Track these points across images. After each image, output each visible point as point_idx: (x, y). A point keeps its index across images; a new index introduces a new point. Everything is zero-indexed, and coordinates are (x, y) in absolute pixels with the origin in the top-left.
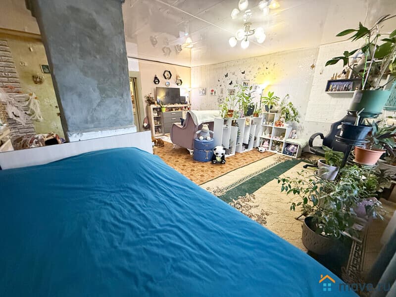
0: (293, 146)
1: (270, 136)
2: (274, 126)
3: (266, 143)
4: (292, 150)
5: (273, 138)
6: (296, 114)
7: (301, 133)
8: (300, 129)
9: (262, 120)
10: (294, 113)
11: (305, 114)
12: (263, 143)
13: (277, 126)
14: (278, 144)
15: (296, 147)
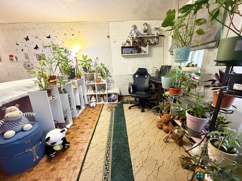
0: (113, 95)
1: (95, 92)
2: (95, 83)
3: (93, 98)
4: (114, 98)
5: (97, 93)
6: (107, 71)
7: (113, 84)
8: (112, 81)
9: (84, 80)
10: (106, 71)
11: (112, 71)
12: (91, 99)
13: (98, 82)
14: (102, 96)
15: (115, 95)
